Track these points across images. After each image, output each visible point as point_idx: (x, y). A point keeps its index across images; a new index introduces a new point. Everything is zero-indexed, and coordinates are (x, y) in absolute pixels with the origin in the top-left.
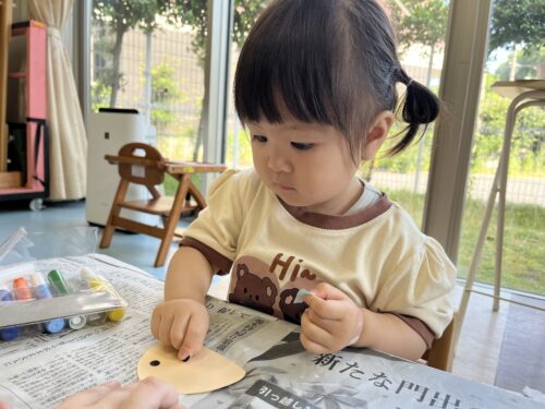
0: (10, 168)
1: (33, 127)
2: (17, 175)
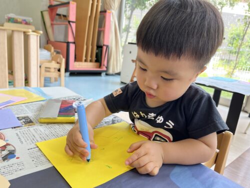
0: (97, 61)
1: (105, 48)
2: (98, 64)
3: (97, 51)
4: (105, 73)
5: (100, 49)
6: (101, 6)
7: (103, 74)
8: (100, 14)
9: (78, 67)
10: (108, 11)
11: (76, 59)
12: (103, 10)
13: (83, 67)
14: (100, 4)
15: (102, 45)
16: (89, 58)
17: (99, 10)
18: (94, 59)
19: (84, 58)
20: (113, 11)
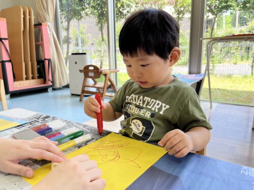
0: (39, 77)
1: (46, 62)
2: (42, 80)
3: (38, 66)
4: (51, 88)
5: (41, 64)
6: (34, 19)
7: (50, 90)
8: (35, 28)
9: (18, 86)
10: (43, 23)
11: (15, 79)
12: (37, 23)
13: (25, 85)
14: (33, 17)
15: (43, 59)
16: (31, 76)
17: (33, 23)
18: (36, 75)
19: (24, 76)
20: (49, 24)
